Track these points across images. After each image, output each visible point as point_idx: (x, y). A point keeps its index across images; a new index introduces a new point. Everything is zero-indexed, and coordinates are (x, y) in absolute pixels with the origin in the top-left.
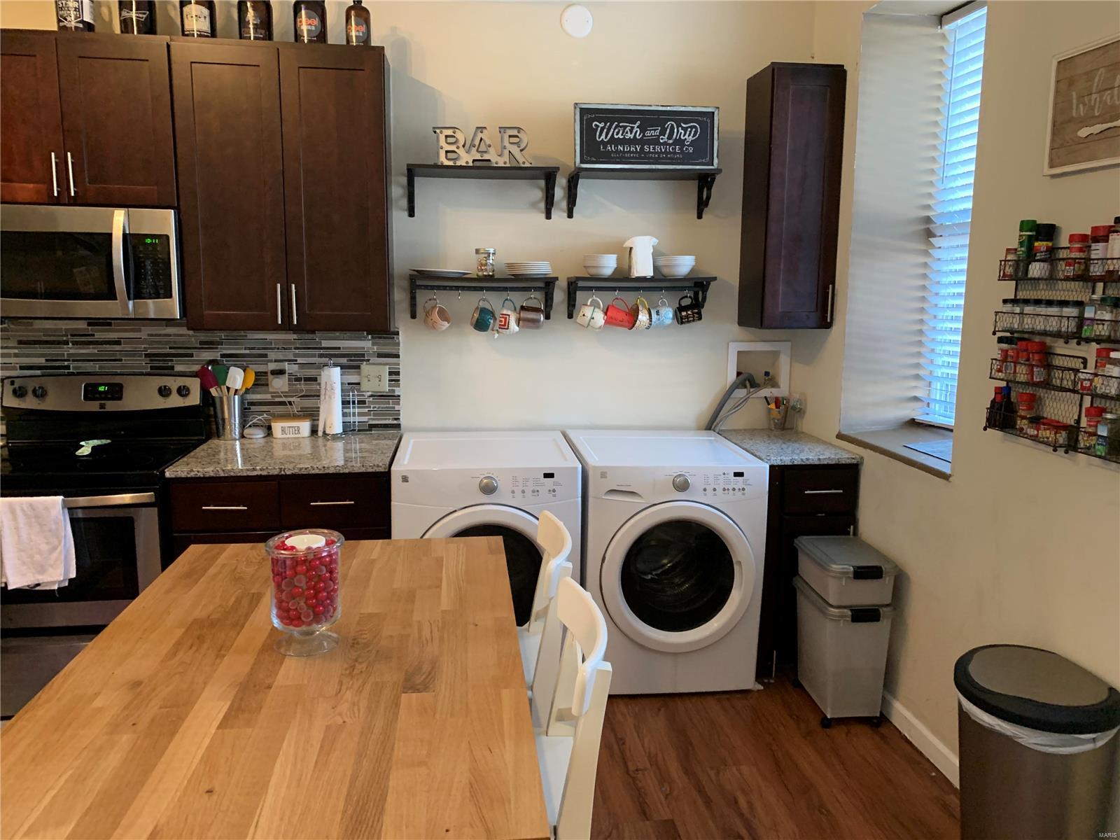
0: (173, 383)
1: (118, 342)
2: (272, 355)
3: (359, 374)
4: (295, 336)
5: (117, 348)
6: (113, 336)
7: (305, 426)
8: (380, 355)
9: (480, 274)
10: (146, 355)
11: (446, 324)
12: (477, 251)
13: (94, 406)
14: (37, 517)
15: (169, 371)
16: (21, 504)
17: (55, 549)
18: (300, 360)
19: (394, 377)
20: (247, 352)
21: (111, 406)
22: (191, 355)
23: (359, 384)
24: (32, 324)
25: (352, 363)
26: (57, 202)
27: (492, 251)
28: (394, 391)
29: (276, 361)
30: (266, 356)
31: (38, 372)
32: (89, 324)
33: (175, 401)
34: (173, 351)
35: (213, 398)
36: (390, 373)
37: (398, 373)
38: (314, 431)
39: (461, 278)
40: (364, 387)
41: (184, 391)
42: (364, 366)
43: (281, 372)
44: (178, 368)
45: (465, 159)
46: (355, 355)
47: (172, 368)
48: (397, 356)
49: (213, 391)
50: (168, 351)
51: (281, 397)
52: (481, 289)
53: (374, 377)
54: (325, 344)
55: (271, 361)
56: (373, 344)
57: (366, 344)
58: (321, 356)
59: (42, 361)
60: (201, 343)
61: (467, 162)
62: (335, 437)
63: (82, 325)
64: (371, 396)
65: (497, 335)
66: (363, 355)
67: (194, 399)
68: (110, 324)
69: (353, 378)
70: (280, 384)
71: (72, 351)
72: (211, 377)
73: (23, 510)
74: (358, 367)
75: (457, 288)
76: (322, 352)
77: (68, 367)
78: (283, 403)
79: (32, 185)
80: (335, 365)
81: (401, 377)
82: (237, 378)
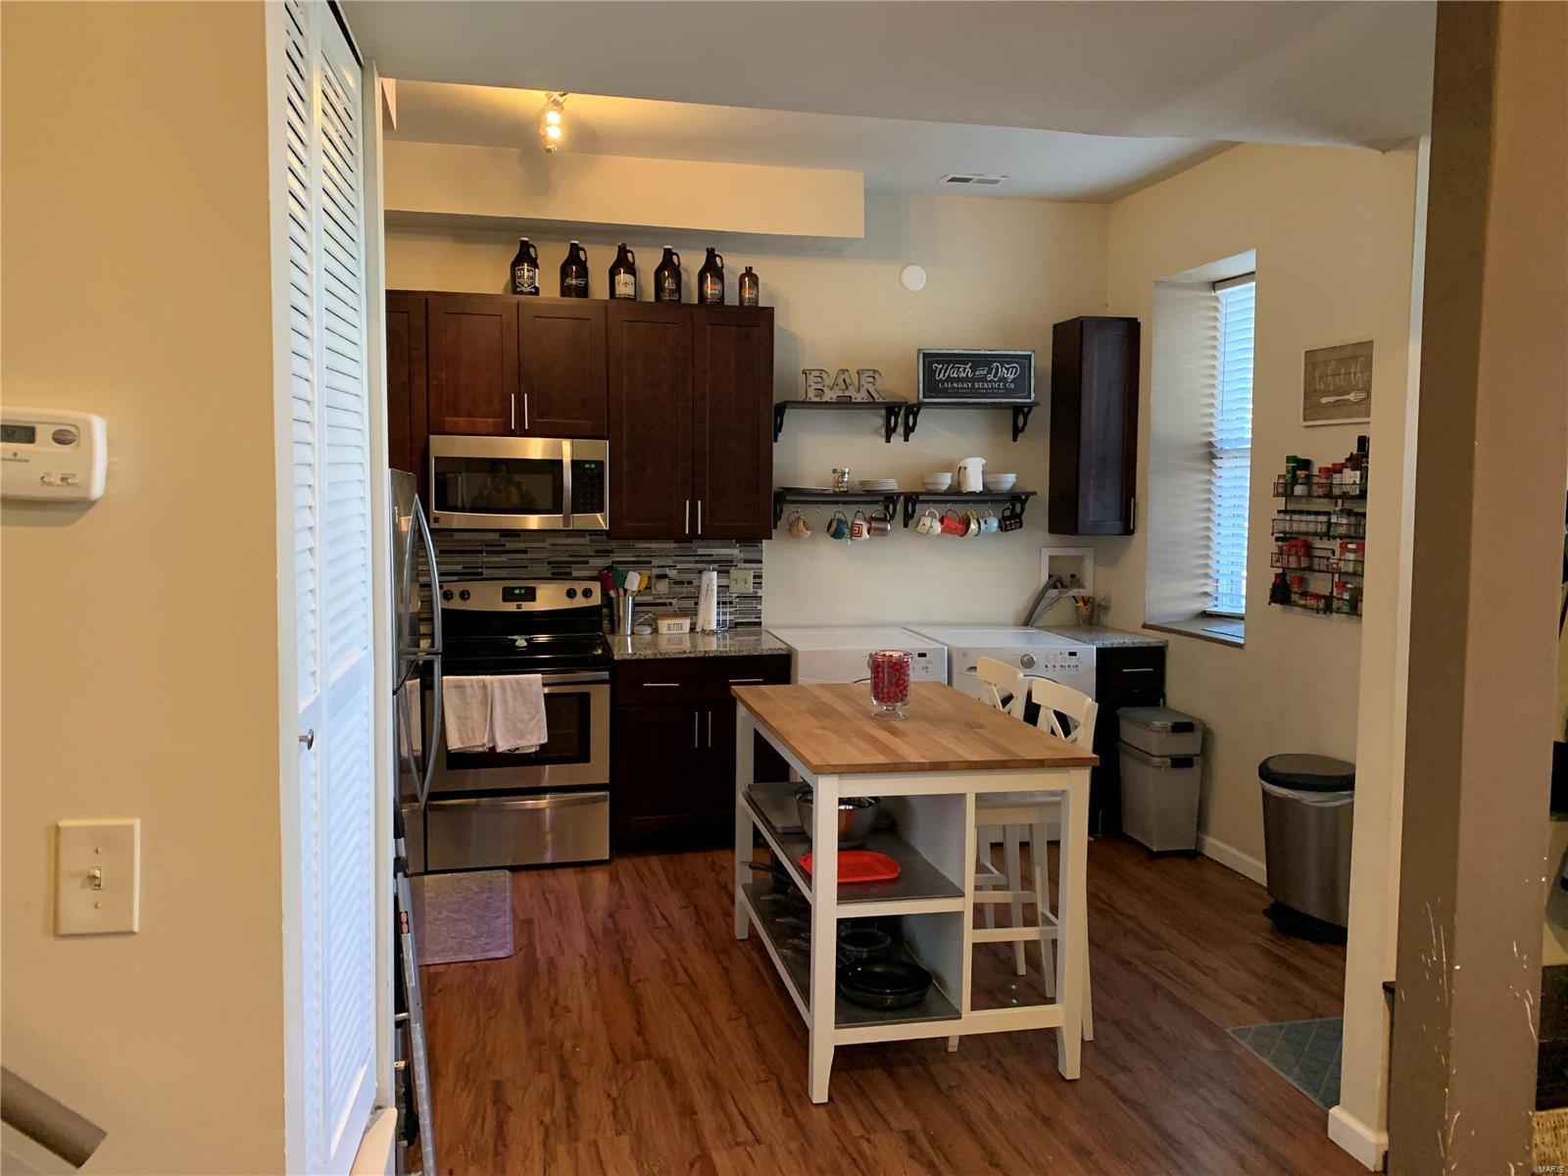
0: (579, 587)
1: (524, 552)
2: (655, 562)
3: (728, 577)
4: (675, 545)
5: (523, 556)
6: (521, 546)
7: (686, 623)
8: (746, 561)
9: (837, 490)
10: (549, 563)
11: (809, 533)
12: (834, 471)
13: (511, 607)
14: (521, 690)
15: (566, 576)
16: (510, 681)
18: (678, 566)
19: (758, 581)
20: (635, 559)
21: (527, 607)
22: (587, 562)
23: (728, 586)
24: (452, 536)
25: (725, 567)
26: (512, 434)
27: (847, 470)
28: (757, 593)
29: (659, 567)
30: (650, 562)
31: (456, 578)
32: (501, 536)
33: (580, 602)
34: (572, 559)
35: (612, 598)
36: (755, 577)
37: (760, 577)
38: (692, 629)
39: (822, 494)
40: (732, 590)
41: (587, 593)
42: (733, 571)
43: (665, 576)
44: (575, 574)
45: (830, 396)
46: (727, 561)
47: (570, 573)
48: (761, 562)
49: (612, 593)
50: (568, 559)
51: (662, 598)
52: (837, 503)
53: (742, 580)
54: (700, 551)
55: (654, 567)
56: (740, 552)
57: (734, 552)
58: (697, 562)
59: (459, 568)
60: (596, 551)
61: (831, 398)
62: (713, 633)
63: (495, 536)
64: (737, 597)
65: (850, 542)
66: (732, 561)
67: (596, 600)
68: (519, 536)
69: (725, 582)
70: (662, 587)
71: (485, 559)
72: (610, 579)
73: (511, 686)
74: (728, 572)
75: (817, 502)
76: (697, 558)
77: (482, 574)
78: (664, 604)
79: (490, 420)
80: (714, 570)
81: (763, 581)
82: (634, 581)
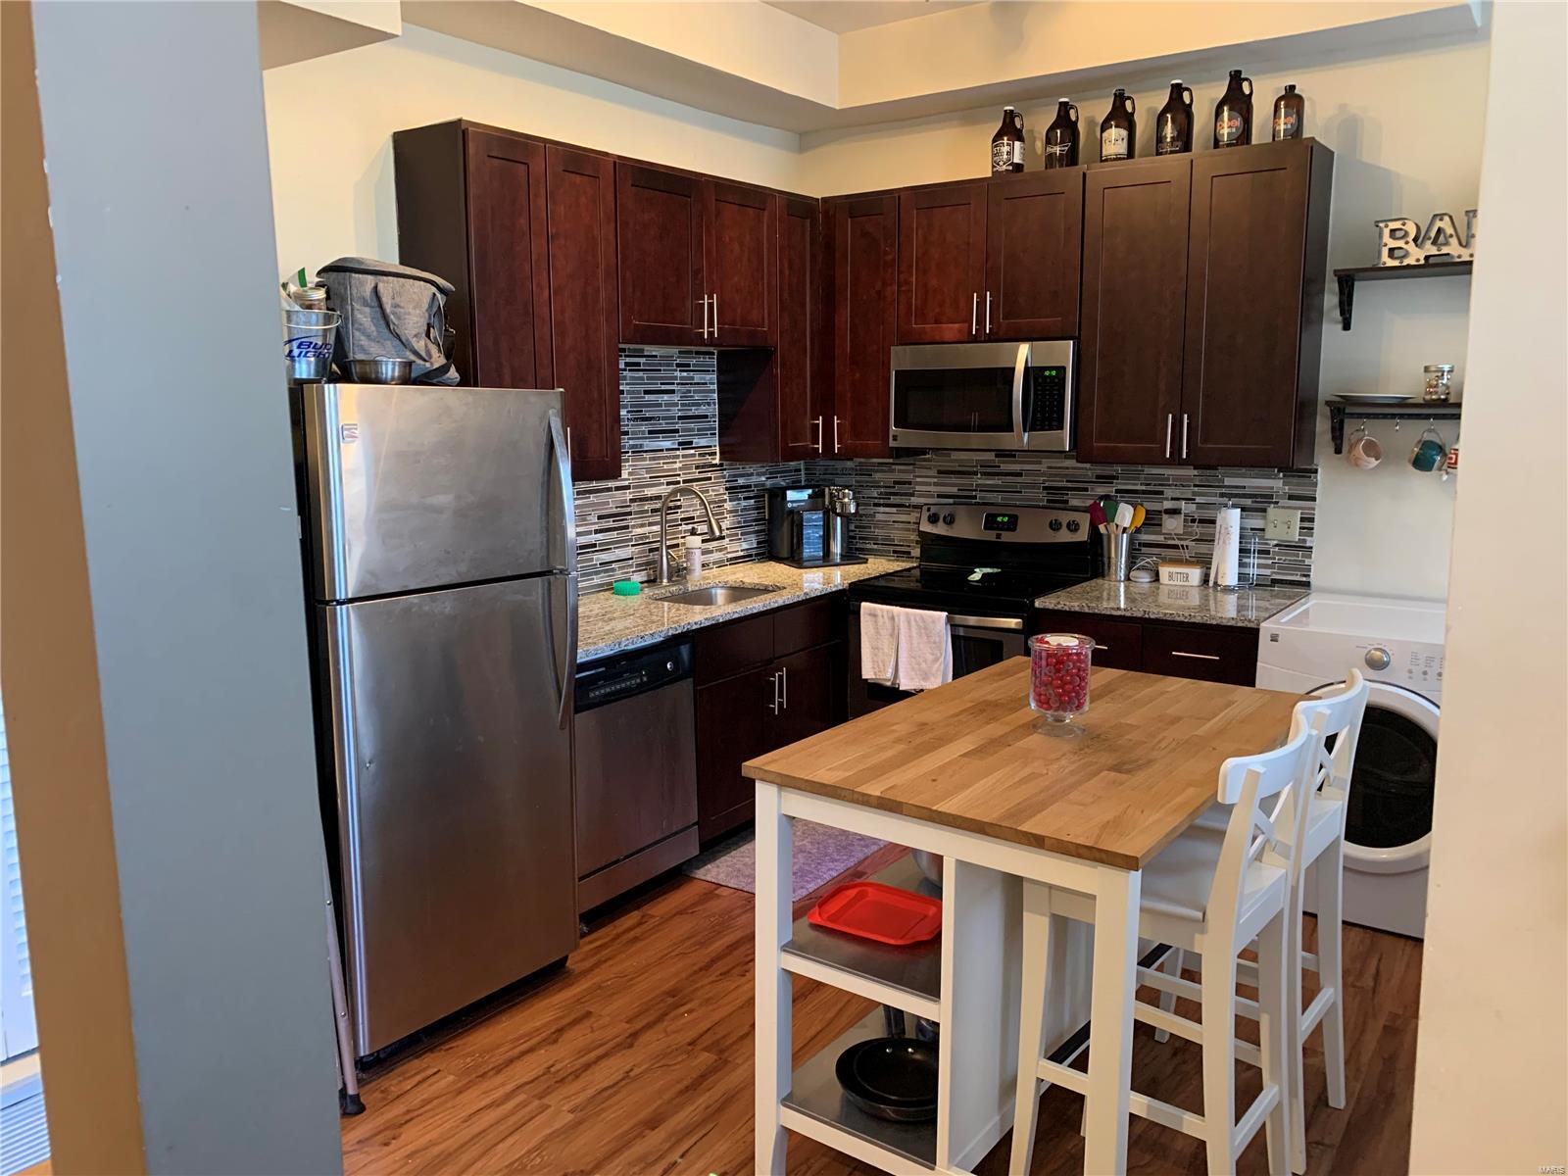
0: (1065, 517)
1: (1019, 475)
2: (1169, 492)
3: (1265, 518)
4: (1196, 472)
5: (1019, 479)
6: (1016, 467)
7: (1195, 574)
8: (1291, 497)
9: (1428, 397)
10: (1045, 488)
11: (1374, 463)
12: (1427, 369)
13: (990, 536)
14: (926, 629)
15: (1064, 505)
16: (915, 615)
17: (936, 660)
18: (1198, 500)
19: (1306, 524)
20: (1144, 488)
21: (1007, 537)
22: (1086, 490)
23: (1263, 530)
24: (949, 455)
25: (1256, 504)
26: (975, 340)
27: (1446, 368)
28: (1305, 541)
29: (1172, 499)
30: (1162, 493)
31: (951, 501)
32: (996, 456)
33: (1064, 536)
34: (1070, 485)
35: (1101, 535)
36: (1302, 520)
37: (1312, 520)
38: (1205, 581)
39: (1402, 403)
40: (1268, 535)
41: (1073, 527)
42: (1271, 510)
43: (1175, 512)
44: (1074, 502)
45: (1416, 255)
46: (1262, 496)
47: (1067, 502)
48: (1314, 499)
49: (1102, 528)
50: (1065, 484)
51: (1174, 539)
52: (1427, 417)
53: (1282, 524)
54: (1228, 481)
55: (1167, 499)
56: (1284, 484)
57: (1276, 484)
58: (1222, 495)
59: (954, 490)
60: (1098, 477)
61: (1418, 260)
62: (1228, 590)
63: (991, 456)
64: (1276, 545)
65: (1445, 477)
66: (1271, 497)
67: (1083, 535)
68: (1014, 456)
69: (1257, 523)
70: (1172, 525)
71: (980, 482)
72: (1101, 514)
73: (916, 621)
74: (1264, 510)
75: (1393, 416)
76: (1224, 490)
77: (975, 497)
78: (1175, 547)
79: (956, 325)
80: (1234, 506)
81: (1316, 525)
82: (1126, 515)
